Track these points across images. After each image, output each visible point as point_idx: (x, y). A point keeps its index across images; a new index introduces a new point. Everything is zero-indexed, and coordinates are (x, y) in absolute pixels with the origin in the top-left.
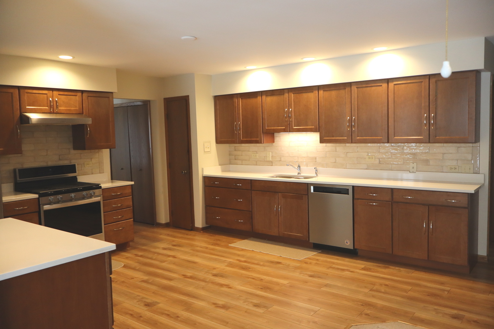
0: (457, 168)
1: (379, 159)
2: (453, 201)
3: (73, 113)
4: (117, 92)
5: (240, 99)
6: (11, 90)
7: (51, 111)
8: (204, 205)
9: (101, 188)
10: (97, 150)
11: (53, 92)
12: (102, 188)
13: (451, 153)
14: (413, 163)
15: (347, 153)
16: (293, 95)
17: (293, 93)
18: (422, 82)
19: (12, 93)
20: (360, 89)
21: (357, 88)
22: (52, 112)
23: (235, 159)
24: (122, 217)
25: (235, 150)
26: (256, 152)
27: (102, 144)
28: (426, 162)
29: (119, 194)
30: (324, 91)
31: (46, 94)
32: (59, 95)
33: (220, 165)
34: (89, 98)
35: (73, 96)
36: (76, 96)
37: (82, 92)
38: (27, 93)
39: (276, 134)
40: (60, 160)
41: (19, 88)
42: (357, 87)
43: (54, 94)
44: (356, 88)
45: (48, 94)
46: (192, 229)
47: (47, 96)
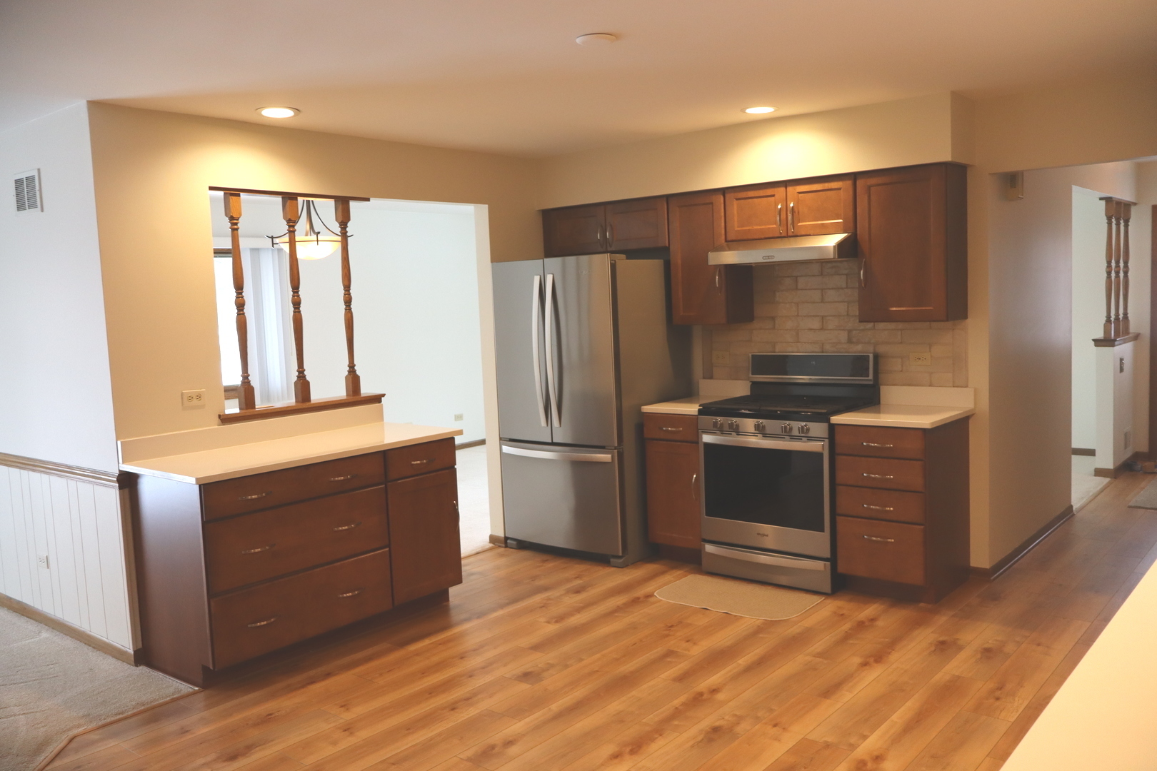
7: (781, 233)
11: (786, 188)
19: (712, 204)
22: (784, 235)
24: (896, 510)
31: (773, 196)
32: (799, 193)
34: (872, 188)
35: (831, 192)
36: (840, 189)
37: (854, 177)
38: (737, 199)
41: (724, 191)
43: (787, 193)
45: (777, 197)
47: (773, 200)
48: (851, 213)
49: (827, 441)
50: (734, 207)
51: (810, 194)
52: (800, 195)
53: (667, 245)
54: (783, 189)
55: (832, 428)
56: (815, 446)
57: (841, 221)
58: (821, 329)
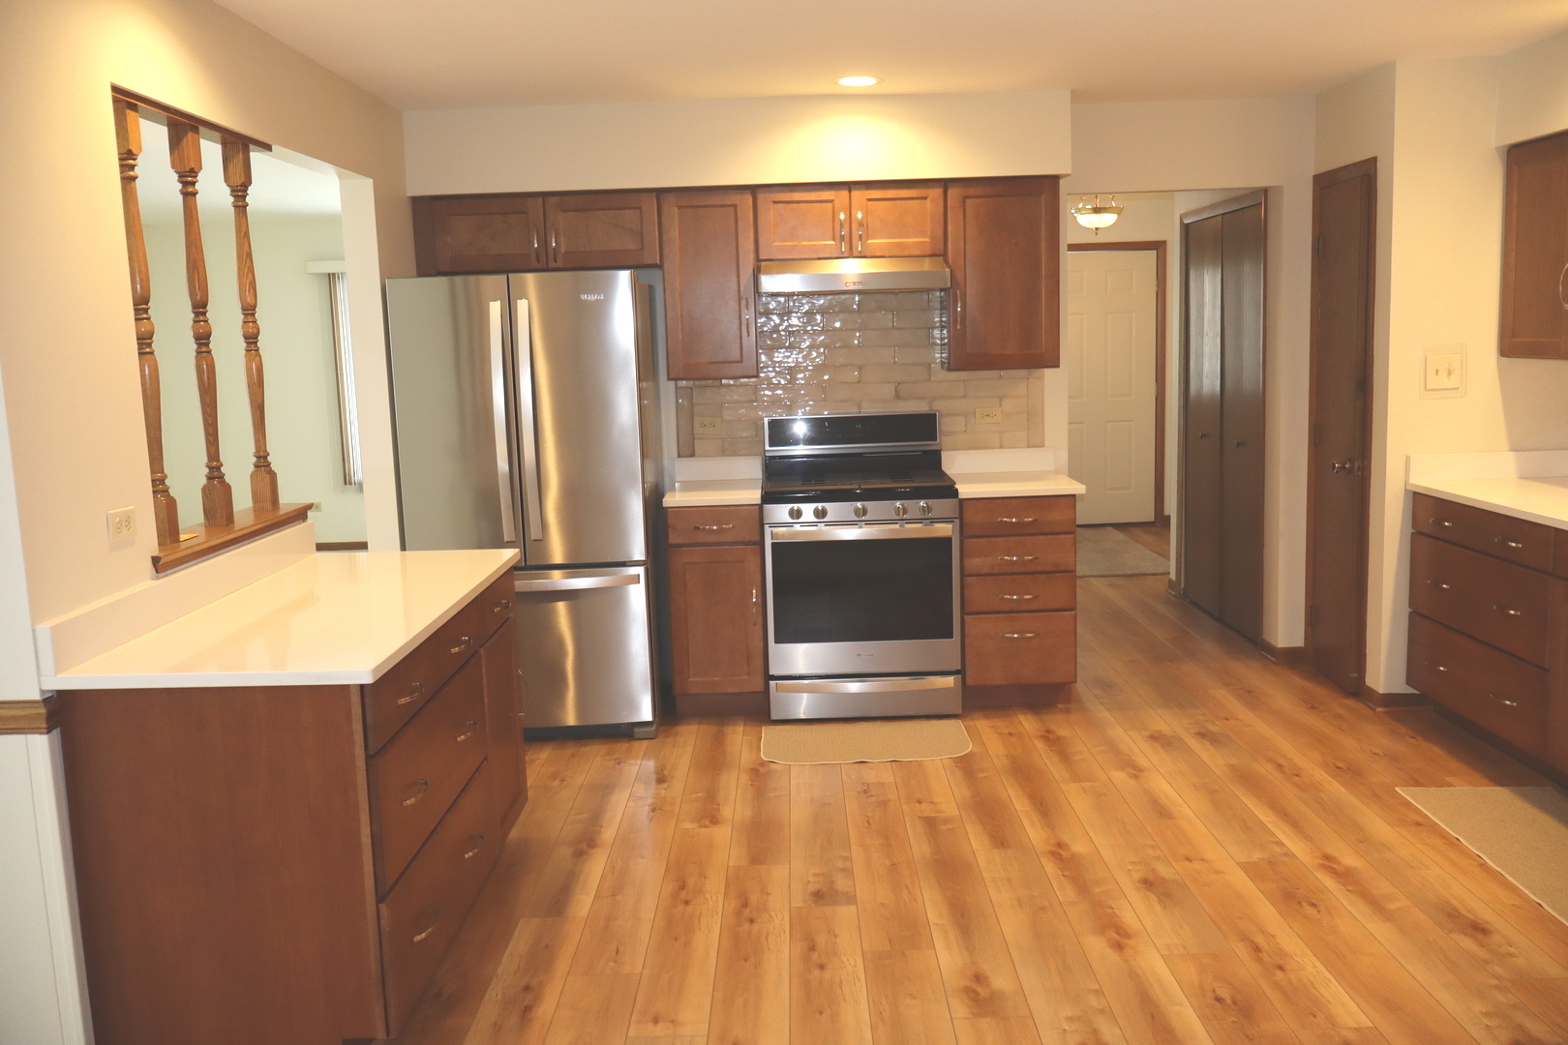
3: (913, 253)
6: (735, 199)
7: (842, 252)
8: (1406, 610)
9: (957, 497)
10: (1024, 372)
11: (850, 192)
12: (961, 496)
19: (735, 206)
24: (1036, 597)
27: (1006, 352)
29: (1029, 522)
31: (831, 201)
32: (869, 200)
33: (1515, 449)
34: (968, 201)
35: (914, 201)
36: (926, 198)
37: (945, 184)
38: (775, 202)
40: (898, 396)
41: (754, 190)
43: (854, 201)
45: (836, 202)
46: (1355, 688)
47: (833, 208)
48: (940, 231)
49: (957, 521)
50: (770, 213)
51: (884, 203)
52: (870, 203)
53: (658, 263)
54: (845, 193)
55: (962, 502)
56: (944, 529)
57: (928, 240)
58: (859, 382)
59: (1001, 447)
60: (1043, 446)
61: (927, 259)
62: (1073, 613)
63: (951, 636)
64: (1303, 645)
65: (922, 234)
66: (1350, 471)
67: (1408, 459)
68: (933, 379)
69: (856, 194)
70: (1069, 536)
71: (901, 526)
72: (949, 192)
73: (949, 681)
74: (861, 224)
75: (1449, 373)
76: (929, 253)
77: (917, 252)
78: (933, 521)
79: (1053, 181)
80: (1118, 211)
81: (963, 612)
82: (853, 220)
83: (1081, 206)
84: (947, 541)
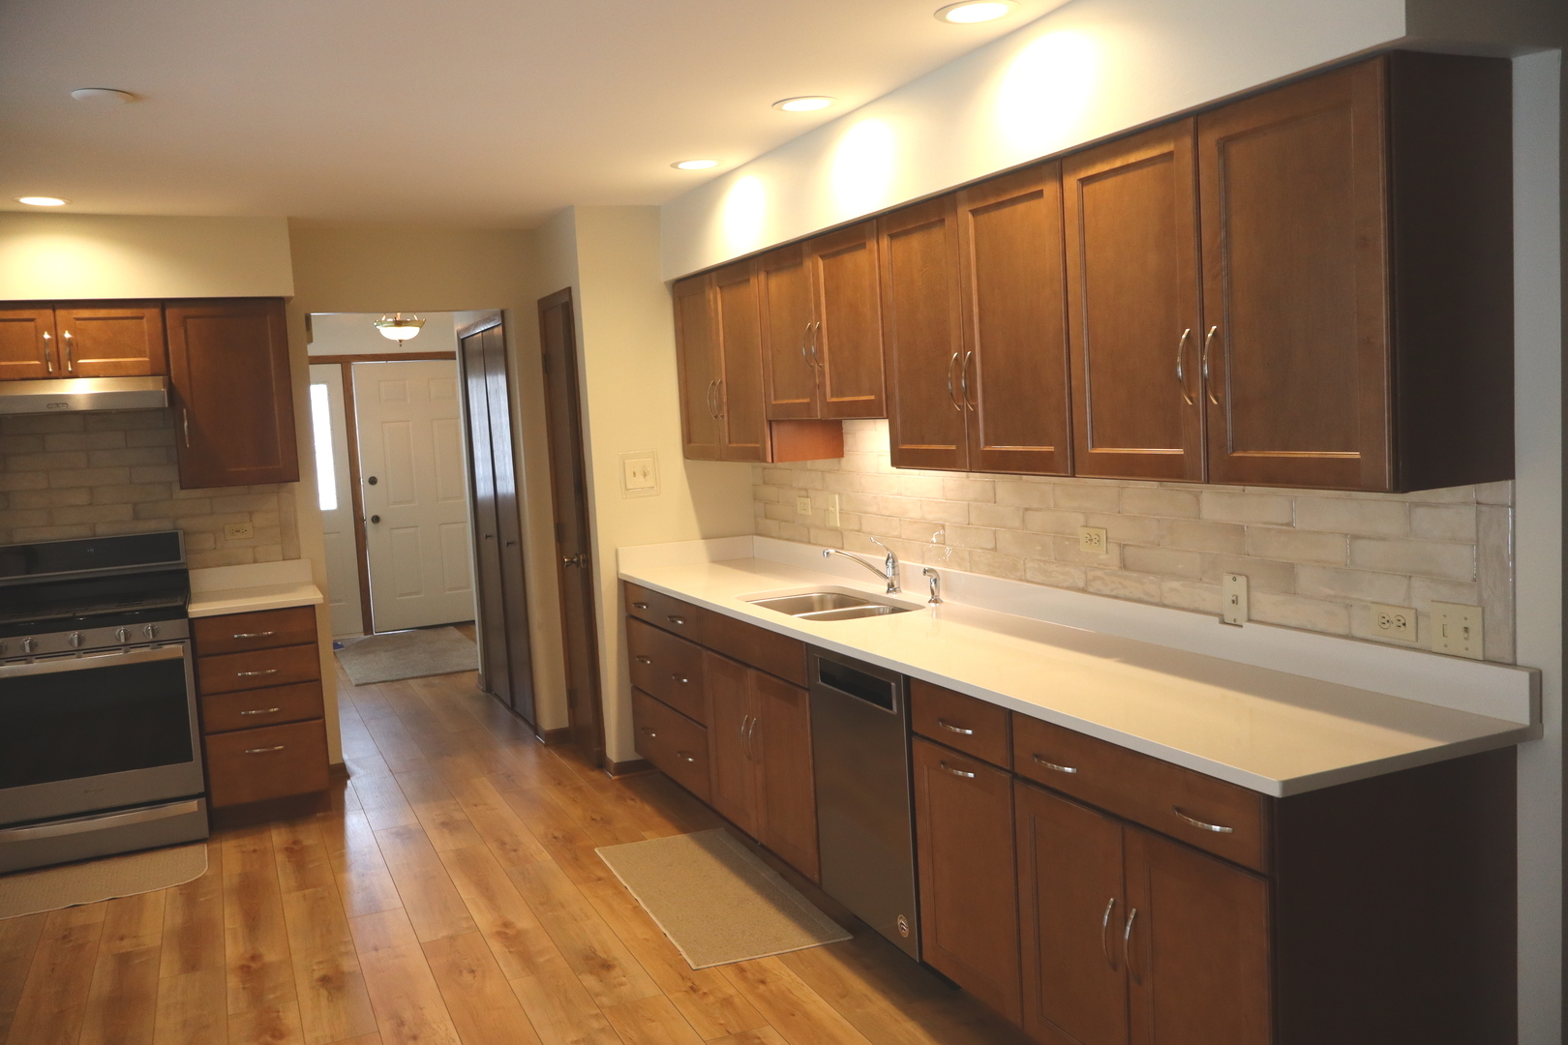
0: (1411, 623)
1: (1123, 547)
2: (1217, 828)
3: (131, 372)
4: (293, 294)
5: (718, 289)
7: (50, 375)
9: (188, 617)
10: (272, 487)
11: (54, 311)
12: (190, 616)
13: (1382, 539)
14: (1235, 579)
15: (1027, 509)
16: (821, 263)
17: (821, 257)
18: (1169, 156)
20: (983, 218)
21: (974, 212)
22: (53, 375)
23: (766, 517)
25: (765, 483)
26: (806, 490)
27: (241, 469)
28: (1285, 576)
29: (268, 636)
30: (892, 237)
31: (32, 320)
33: (705, 537)
34: (189, 321)
35: (128, 321)
36: (142, 318)
37: (162, 304)
39: (847, 425)
40: (136, 517)
42: (971, 208)
43: (58, 319)
44: (970, 216)
45: (39, 321)
46: (600, 762)
47: (35, 327)
48: (160, 351)
49: (188, 641)
51: (95, 322)
52: (78, 322)
54: (49, 312)
55: (192, 622)
56: (173, 651)
57: (146, 359)
58: (91, 504)
59: (255, 562)
60: (299, 558)
61: (150, 378)
62: (321, 721)
63: (189, 758)
64: (567, 725)
65: (141, 354)
66: (578, 564)
67: (617, 552)
68: (174, 497)
69: (61, 313)
70: (310, 646)
71: (126, 652)
72: (167, 312)
73: (193, 806)
74: (69, 343)
75: (645, 475)
76: (149, 373)
77: (136, 372)
78: (160, 643)
79: (279, 303)
80: (421, 324)
81: (202, 733)
82: (60, 340)
83: (383, 319)
84: (178, 663)
